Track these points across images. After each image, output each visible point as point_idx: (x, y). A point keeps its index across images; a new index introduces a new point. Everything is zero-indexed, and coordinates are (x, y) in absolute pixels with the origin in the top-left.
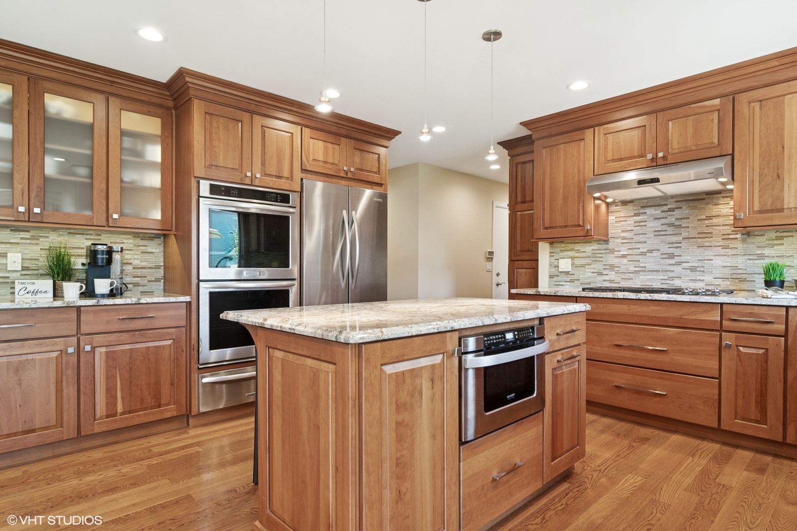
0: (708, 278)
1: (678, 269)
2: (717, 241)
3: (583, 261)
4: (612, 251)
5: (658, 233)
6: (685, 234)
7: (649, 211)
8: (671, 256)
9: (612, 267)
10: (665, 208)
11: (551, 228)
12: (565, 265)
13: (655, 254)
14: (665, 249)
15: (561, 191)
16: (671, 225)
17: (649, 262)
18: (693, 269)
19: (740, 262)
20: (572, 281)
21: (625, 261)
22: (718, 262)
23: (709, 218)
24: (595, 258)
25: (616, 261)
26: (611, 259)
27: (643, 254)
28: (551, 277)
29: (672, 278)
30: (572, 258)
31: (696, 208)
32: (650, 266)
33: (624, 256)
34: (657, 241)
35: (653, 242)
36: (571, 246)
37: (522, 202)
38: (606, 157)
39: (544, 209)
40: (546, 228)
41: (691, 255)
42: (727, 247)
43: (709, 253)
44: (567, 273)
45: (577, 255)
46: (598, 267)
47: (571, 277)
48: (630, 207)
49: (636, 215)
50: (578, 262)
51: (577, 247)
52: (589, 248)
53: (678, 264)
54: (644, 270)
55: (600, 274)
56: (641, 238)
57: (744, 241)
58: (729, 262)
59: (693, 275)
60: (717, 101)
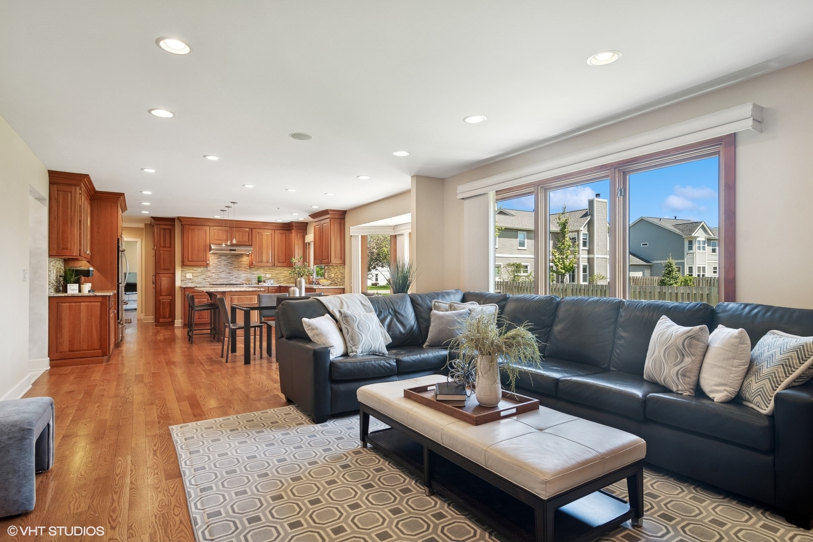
0: (241, 280)
1: (232, 277)
2: (243, 269)
3: (197, 274)
4: (209, 271)
5: (225, 265)
6: (234, 266)
7: (223, 257)
8: (230, 273)
9: (209, 277)
10: (228, 257)
11: (191, 261)
12: (189, 276)
13: (224, 272)
14: (228, 271)
15: (196, 247)
16: (229, 263)
17: (223, 275)
18: (236, 278)
19: (249, 275)
20: (192, 282)
21: (214, 274)
22: (243, 275)
23: (241, 262)
24: (202, 273)
25: (210, 275)
26: (209, 274)
27: (221, 272)
28: (182, 281)
29: (230, 280)
30: (192, 273)
31: (237, 258)
32: (223, 276)
33: (214, 273)
34: (225, 268)
35: (224, 268)
36: (191, 268)
37: (163, 247)
38: (214, 238)
39: (188, 254)
40: (190, 261)
41: (236, 273)
42: (245, 271)
43: (240, 273)
44: (190, 279)
45: (194, 272)
46: (204, 277)
47: (192, 281)
48: (216, 255)
49: (218, 258)
50: (195, 275)
51: (195, 269)
52: (200, 269)
53: (232, 276)
54: (221, 278)
55: (204, 279)
56: (220, 267)
57: (250, 269)
58: (246, 275)
59: (236, 279)
60: (248, 229)
